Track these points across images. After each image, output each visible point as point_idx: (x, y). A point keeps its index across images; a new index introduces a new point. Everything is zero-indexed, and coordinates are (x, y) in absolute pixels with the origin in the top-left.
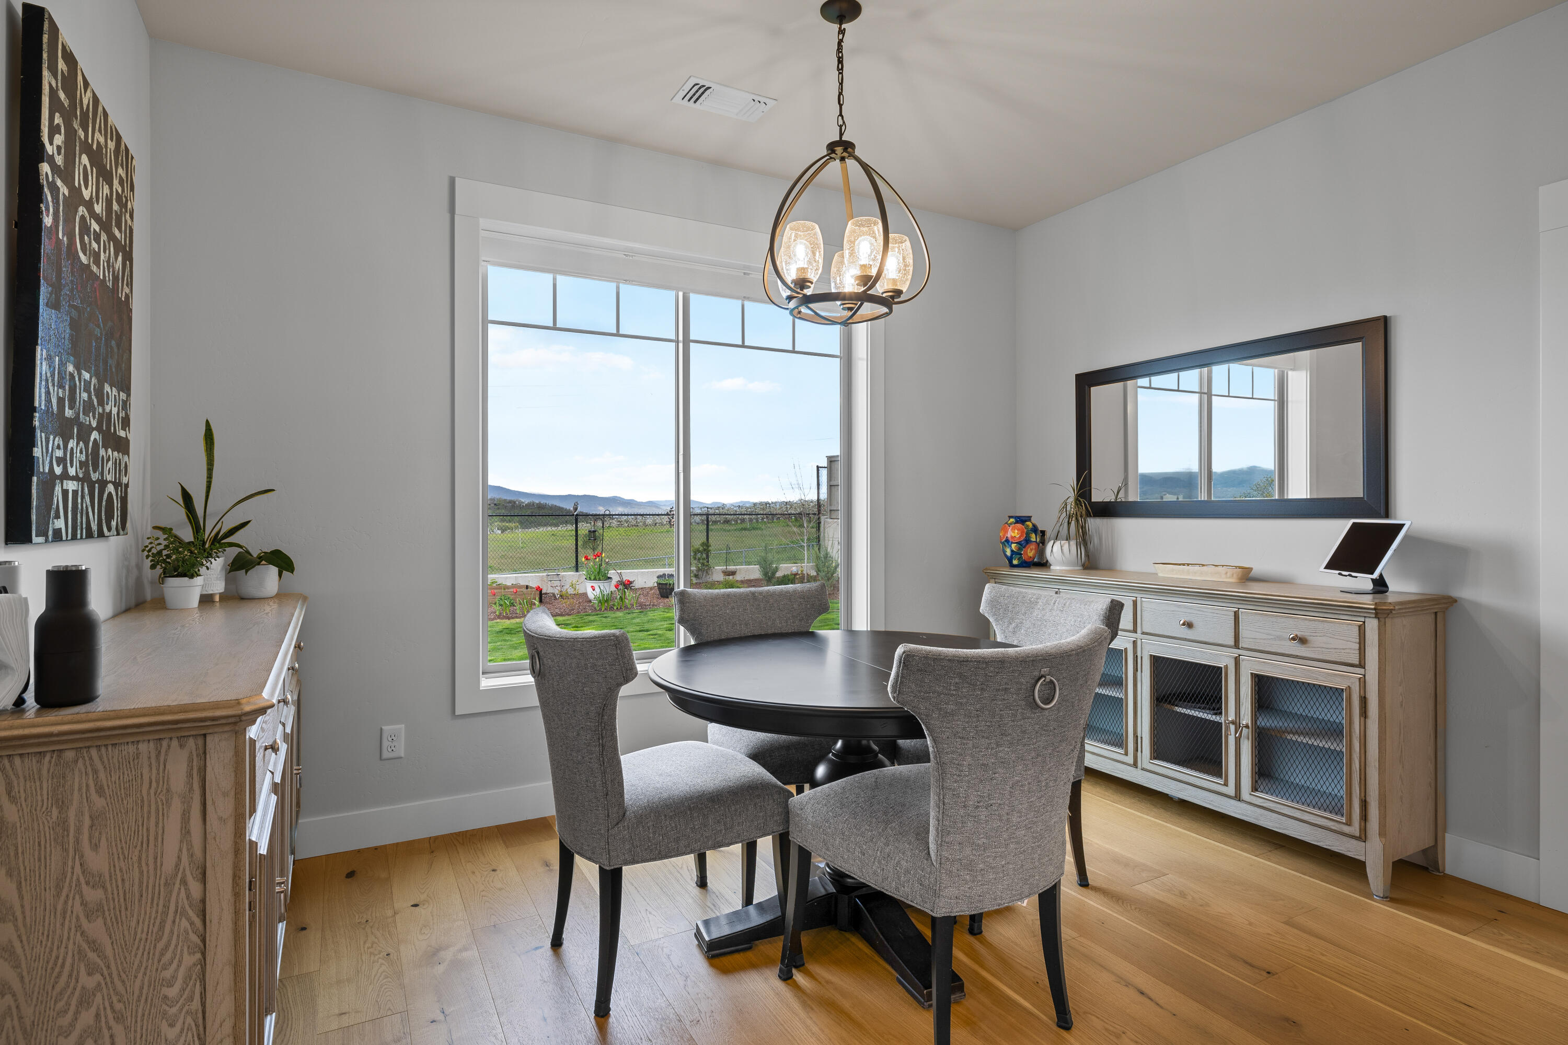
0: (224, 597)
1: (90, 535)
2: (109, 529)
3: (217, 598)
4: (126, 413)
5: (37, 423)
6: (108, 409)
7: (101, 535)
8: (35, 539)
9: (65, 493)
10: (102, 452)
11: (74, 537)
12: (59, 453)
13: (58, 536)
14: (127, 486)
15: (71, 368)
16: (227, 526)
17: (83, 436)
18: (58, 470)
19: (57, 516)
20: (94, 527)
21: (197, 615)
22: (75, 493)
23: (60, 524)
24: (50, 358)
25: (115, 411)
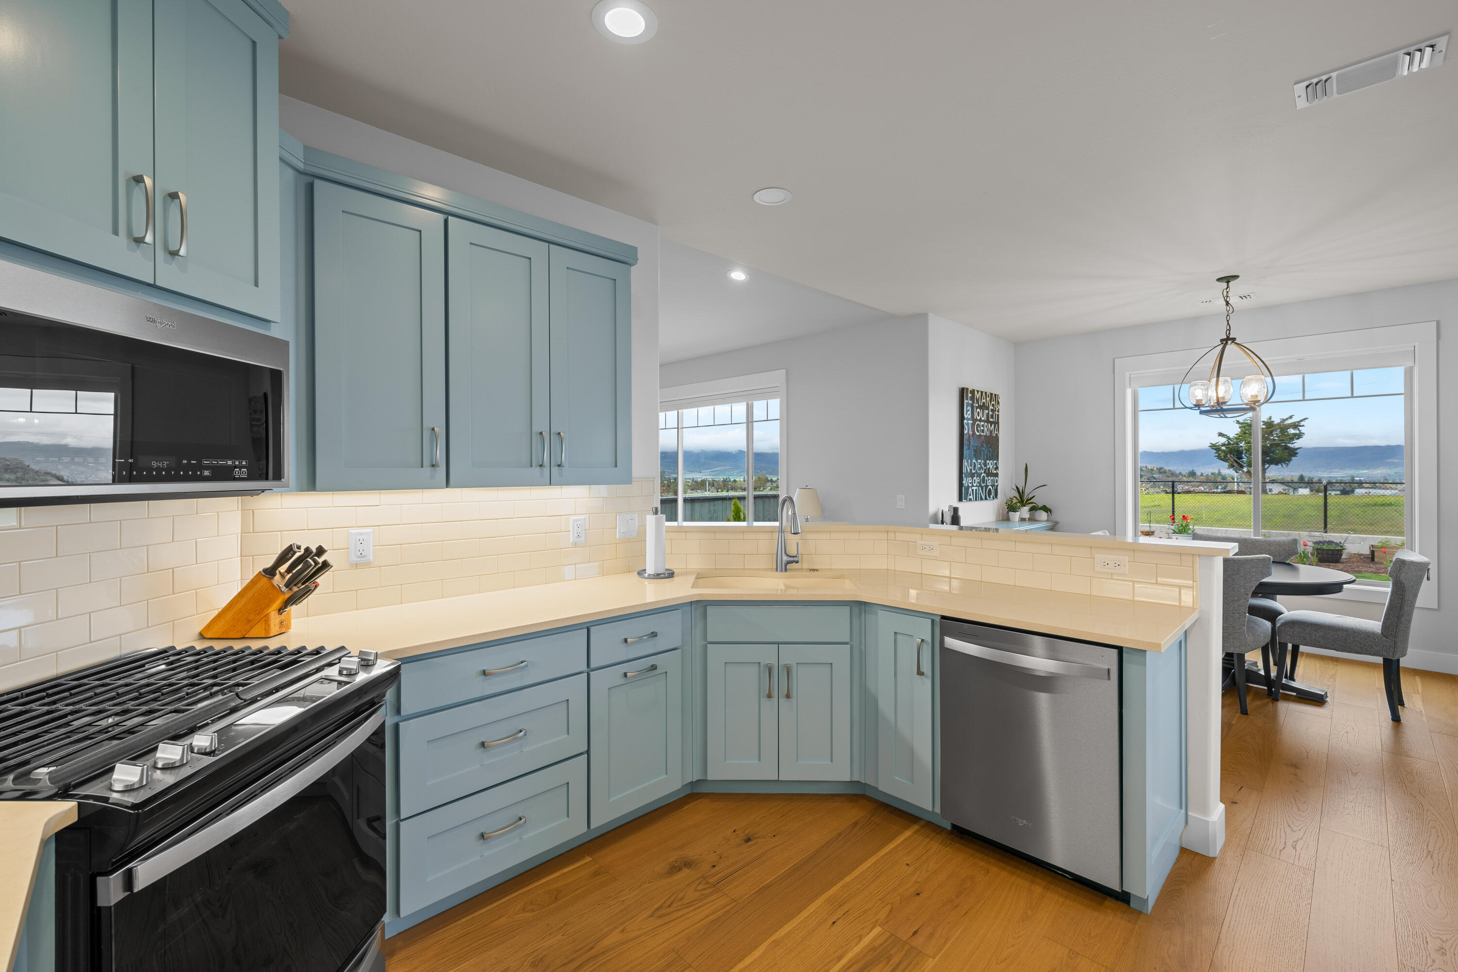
0: (1030, 519)
1: (982, 499)
2: (990, 498)
3: (1027, 519)
4: (997, 466)
5: (964, 476)
6: (988, 467)
7: (986, 499)
8: (963, 501)
9: (973, 490)
10: (986, 478)
11: (976, 500)
12: (971, 481)
13: (970, 500)
14: (997, 486)
15: (974, 461)
16: (1031, 496)
17: (979, 475)
18: (970, 485)
19: (970, 495)
20: (983, 497)
21: (1018, 522)
22: (976, 490)
23: (971, 497)
24: (967, 461)
25: (991, 467)
